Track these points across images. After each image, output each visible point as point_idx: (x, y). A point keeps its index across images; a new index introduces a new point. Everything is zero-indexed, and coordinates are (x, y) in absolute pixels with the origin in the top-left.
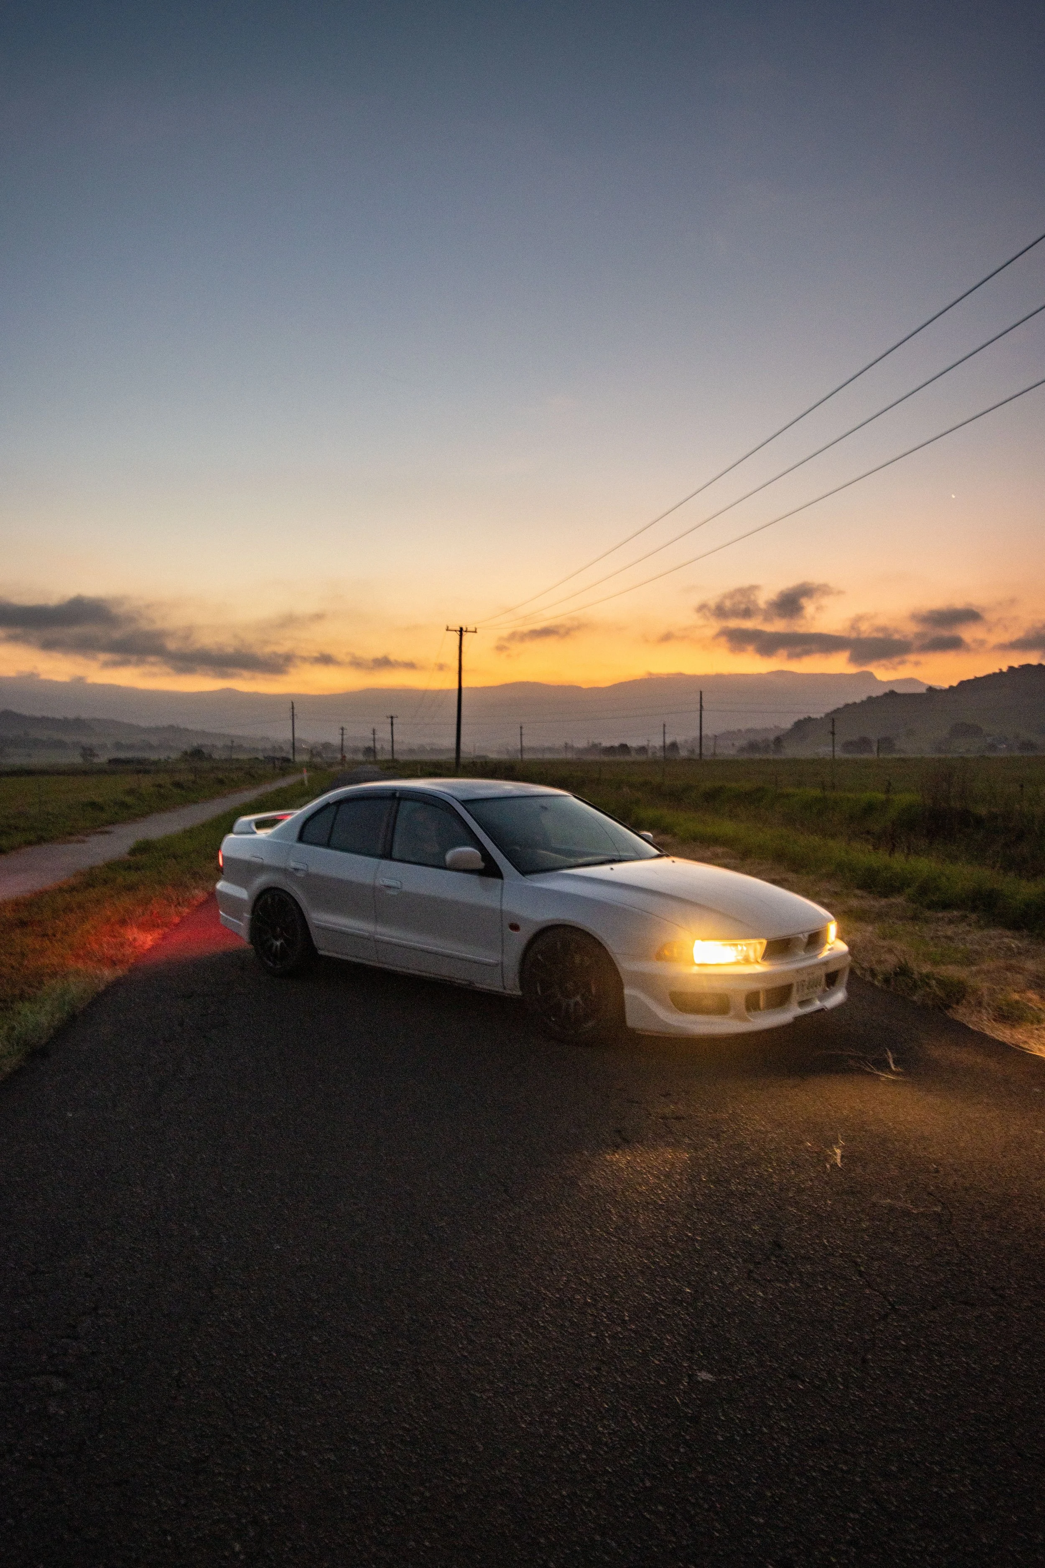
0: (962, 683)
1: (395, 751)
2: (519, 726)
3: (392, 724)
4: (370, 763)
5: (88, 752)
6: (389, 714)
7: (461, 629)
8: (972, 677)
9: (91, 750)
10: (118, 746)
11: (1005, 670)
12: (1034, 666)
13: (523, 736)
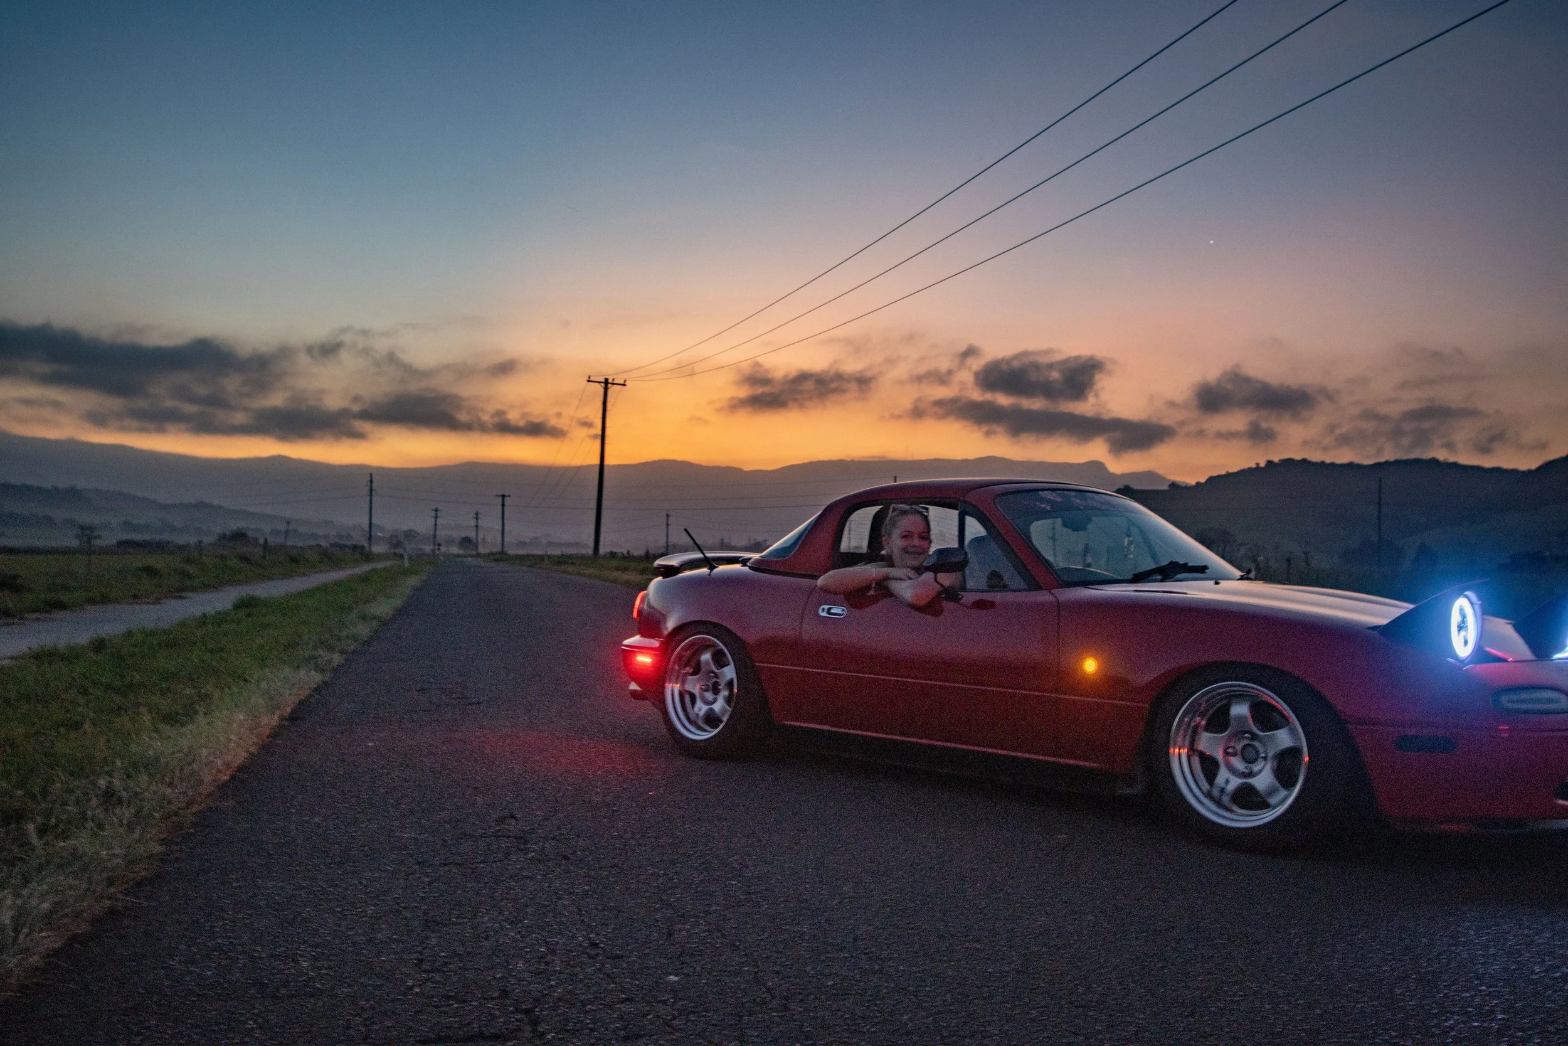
0: (1211, 480)
1: (505, 544)
2: (664, 513)
3: (503, 505)
4: (471, 556)
5: (87, 532)
6: (501, 493)
7: (606, 380)
8: (1223, 473)
9: (91, 528)
10: (127, 525)
11: (1262, 465)
12: (1298, 461)
13: (670, 527)
